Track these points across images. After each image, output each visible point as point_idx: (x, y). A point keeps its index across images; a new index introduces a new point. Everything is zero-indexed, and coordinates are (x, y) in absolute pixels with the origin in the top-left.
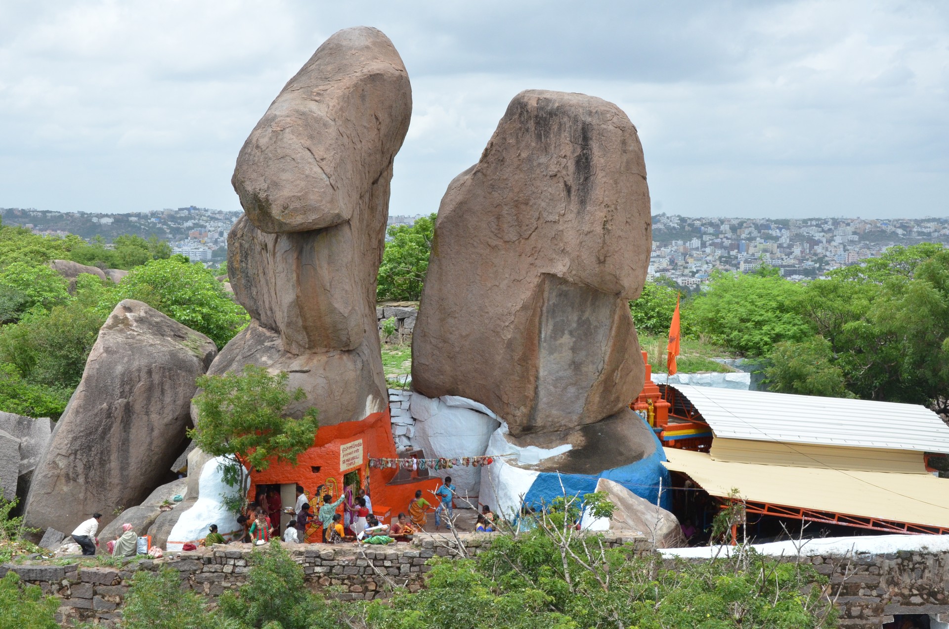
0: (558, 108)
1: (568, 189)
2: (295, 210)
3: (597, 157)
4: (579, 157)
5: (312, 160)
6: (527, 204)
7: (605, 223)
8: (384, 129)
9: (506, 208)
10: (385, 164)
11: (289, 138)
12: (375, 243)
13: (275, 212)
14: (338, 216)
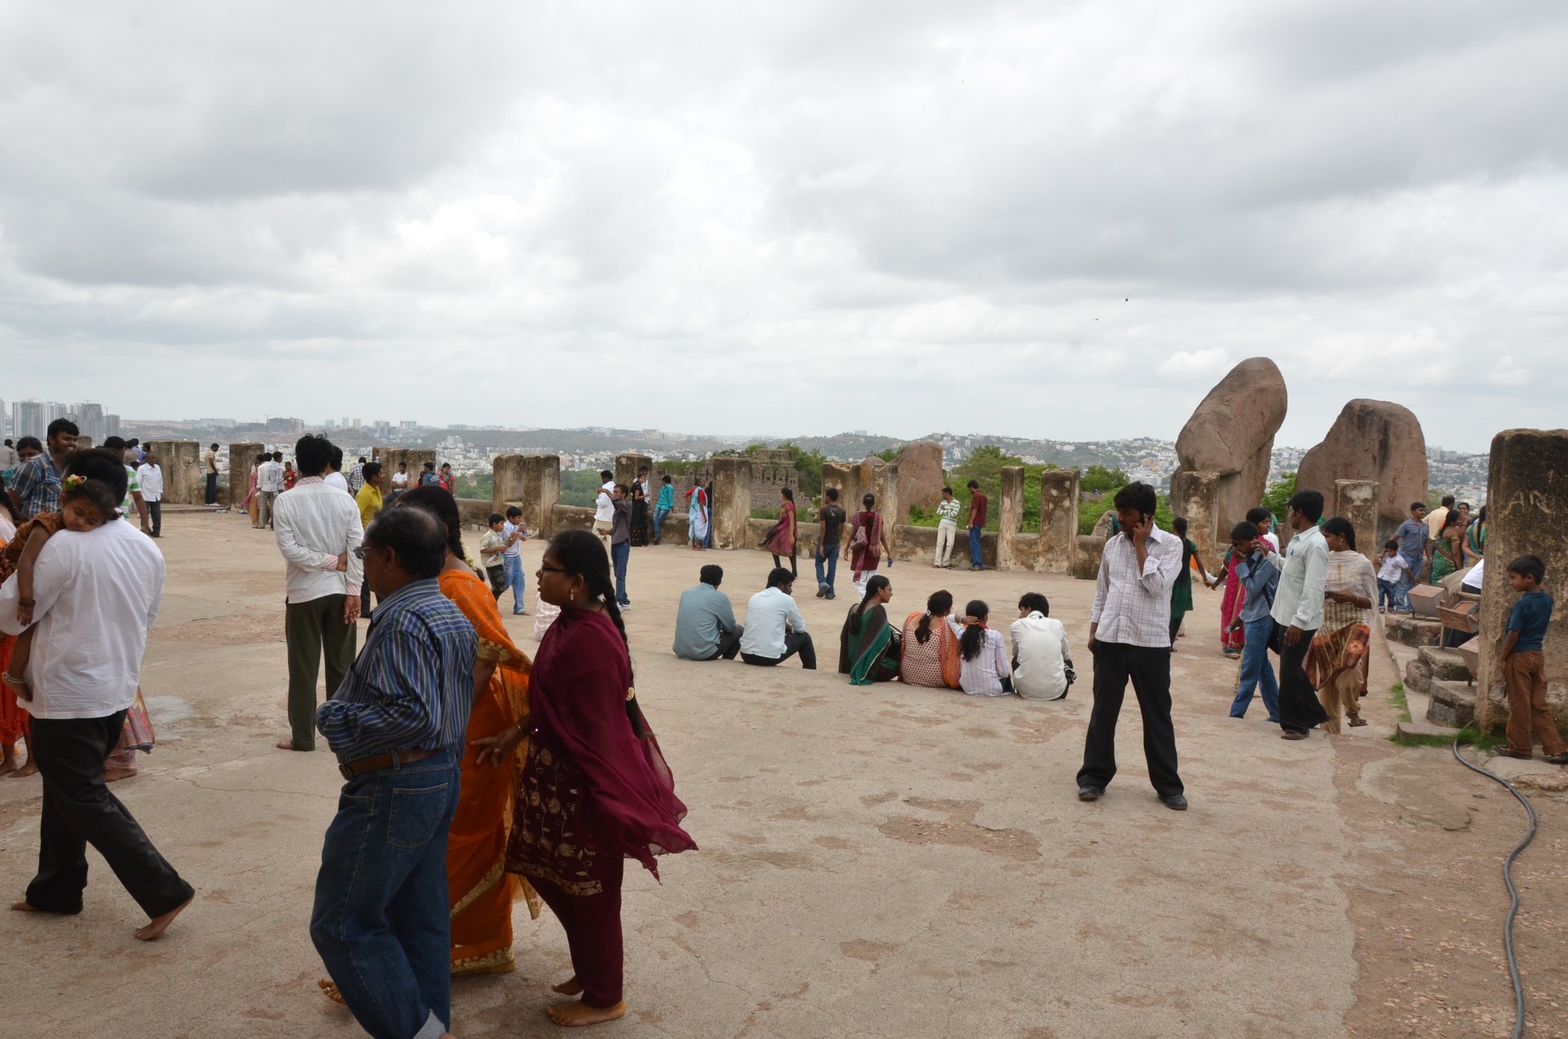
0: (1372, 411)
1: (1374, 458)
2: (1209, 465)
3: (1392, 441)
4: (1381, 440)
5: (1219, 439)
6: (1351, 466)
7: (1395, 479)
8: (1266, 420)
9: (1339, 467)
10: (1267, 439)
11: (1209, 427)
12: (1259, 484)
13: (1198, 465)
14: (1233, 469)
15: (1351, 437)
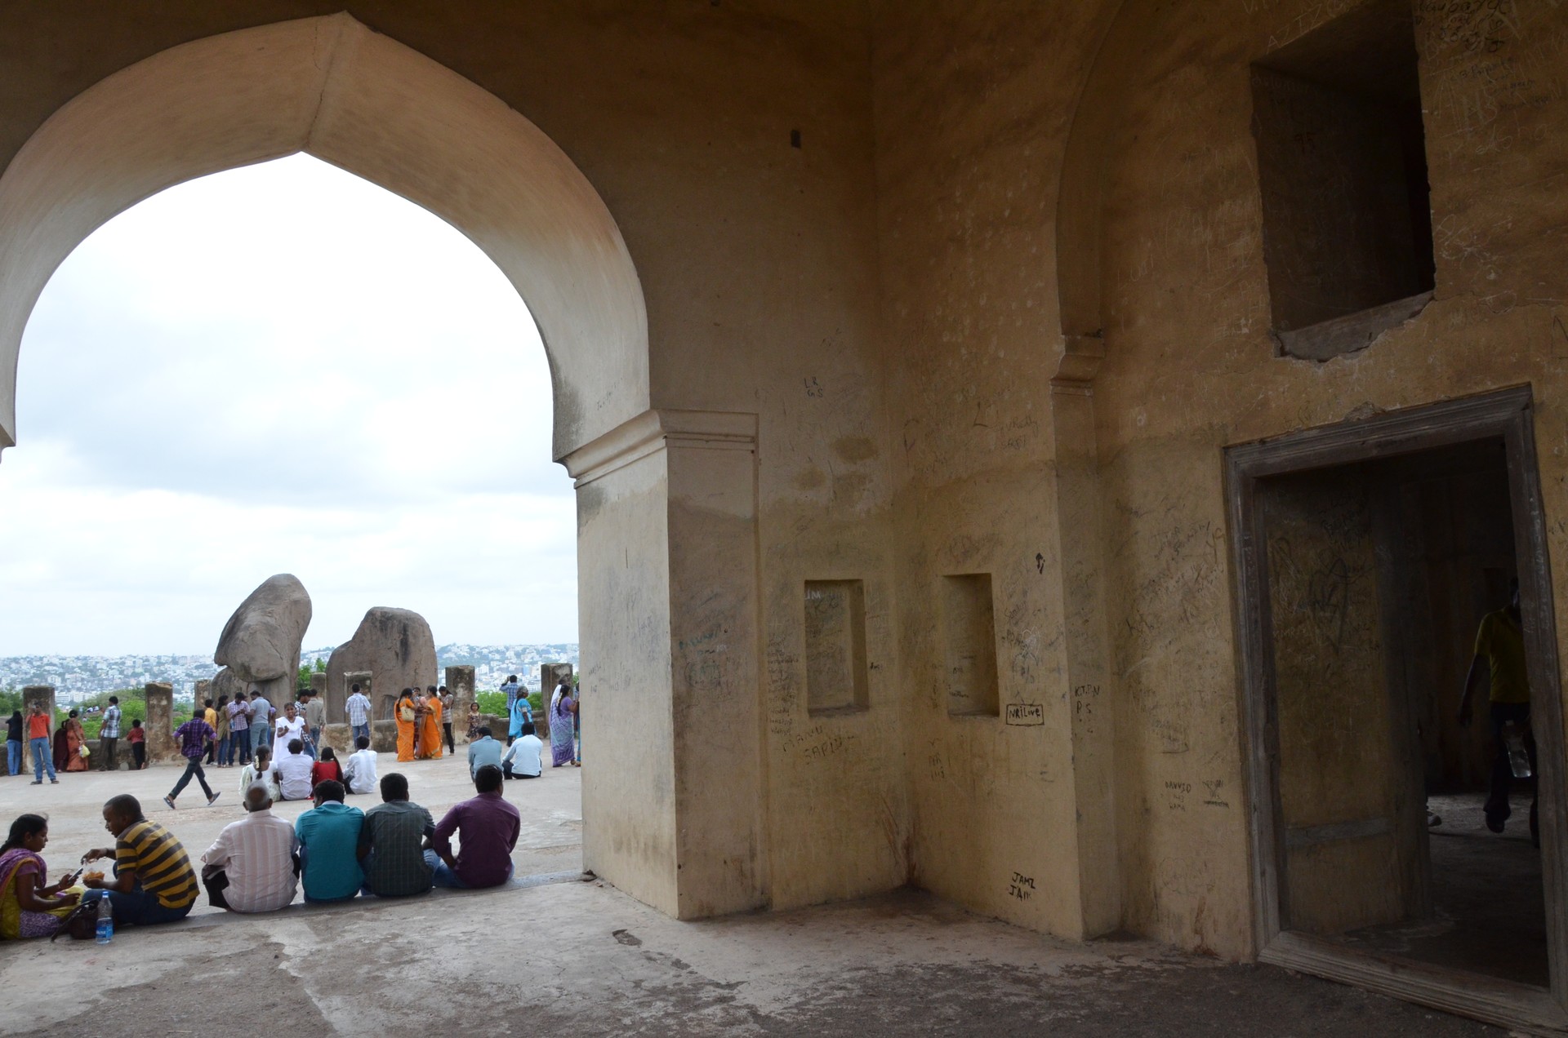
0: (391, 616)
1: (397, 654)
3: (411, 639)
4: (402, 639)
5: (271, 646)
6: (376, 662)
7: (415, 670)
8: (300, 628)
9: (365, 664)
13: (253, 671)
14: (282, 670)
15: (374, 638)
